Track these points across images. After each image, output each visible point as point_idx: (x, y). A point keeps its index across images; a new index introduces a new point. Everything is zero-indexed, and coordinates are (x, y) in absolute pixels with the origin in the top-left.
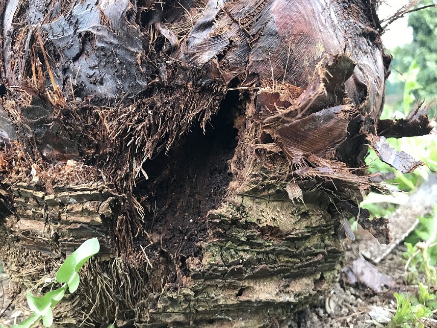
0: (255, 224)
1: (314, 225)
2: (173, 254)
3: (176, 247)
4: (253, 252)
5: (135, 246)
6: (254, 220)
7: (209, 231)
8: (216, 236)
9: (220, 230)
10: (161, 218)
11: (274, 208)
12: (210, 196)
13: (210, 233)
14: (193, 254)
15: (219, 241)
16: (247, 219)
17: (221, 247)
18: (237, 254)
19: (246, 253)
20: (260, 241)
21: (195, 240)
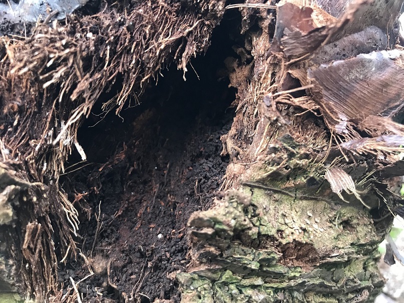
0: (273, 238)
1: (362, 242)
2: (128, 292)
3: (134, 281)
4: (267, 288)
5: (61, 279)
6: (273, 232)
7: (191, 252)
8: (204, 260)
9: (212, 249)
10: (109, 231)
11: (303, 210)
12: (192, 195)
13: (194, 254)
14: (162, 294)
15: (209, 270)
16: (261, 230)
17: (213, 281)
18: (241, 292)
19: (256, 291)
20: (280, 269)
21: (166, 269)
